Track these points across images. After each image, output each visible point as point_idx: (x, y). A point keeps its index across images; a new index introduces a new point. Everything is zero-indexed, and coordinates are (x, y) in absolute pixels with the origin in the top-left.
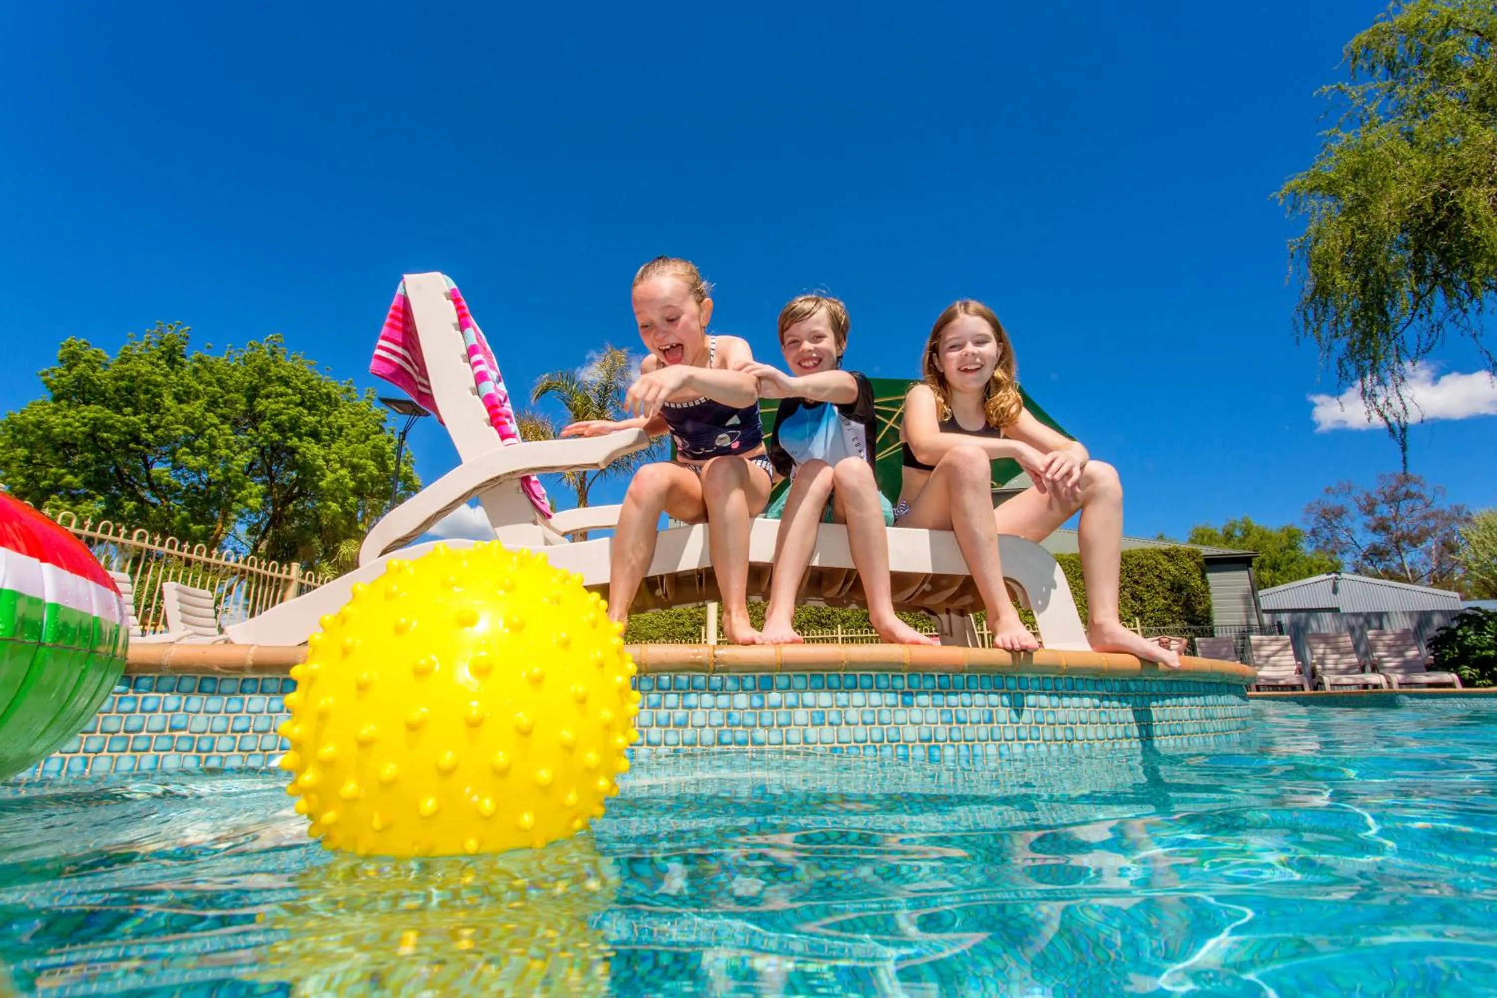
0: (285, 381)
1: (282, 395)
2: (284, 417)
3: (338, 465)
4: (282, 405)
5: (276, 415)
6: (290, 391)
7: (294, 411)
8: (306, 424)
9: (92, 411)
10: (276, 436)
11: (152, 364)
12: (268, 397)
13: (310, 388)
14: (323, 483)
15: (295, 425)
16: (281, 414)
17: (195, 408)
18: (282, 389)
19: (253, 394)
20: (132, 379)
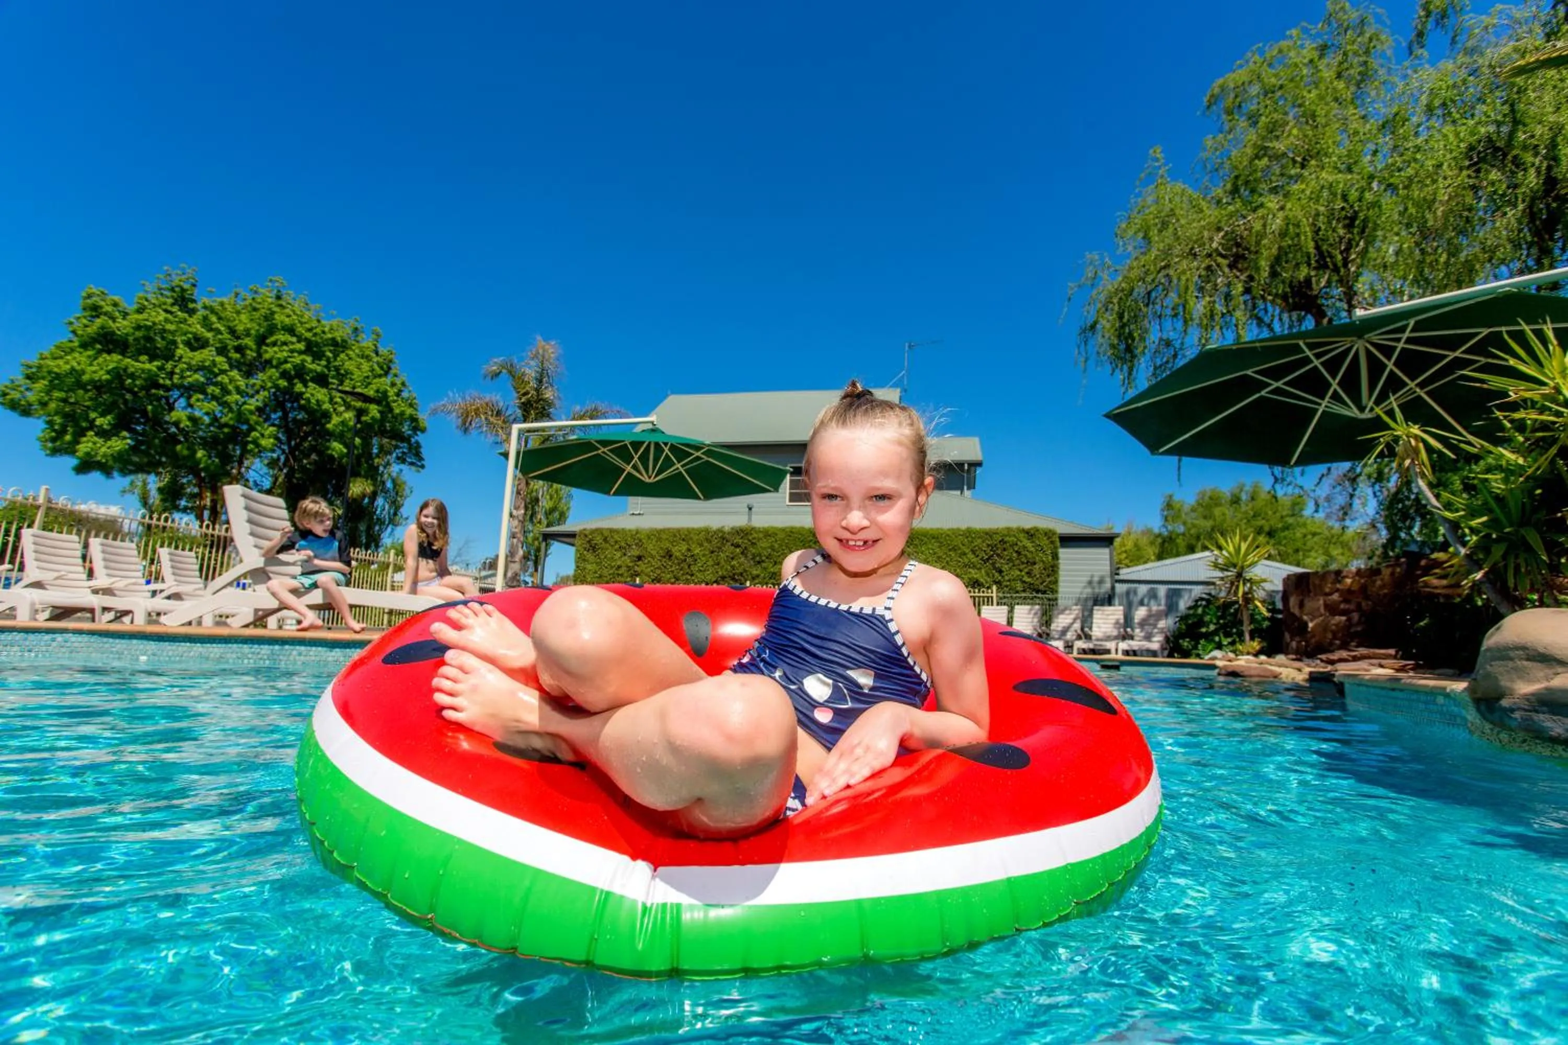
0: (291, 330)
1: (285, 343)
2: (288, 366)
3: (342, 409)
4: (285, 354)
5: (282, 363)
6: (294, 339)
7: (297, 359)
8: (311, 371)
9: (113, 360)
10: (283, 383)
11: (166, 311)
12: (274, 344)
13: (315, 335)
14: (329, 426)
15: (300, 373)
16: (286, 362)
17: (206, 355)
18: (288, 338)
19: (261, 340)
20: (148, 328)
